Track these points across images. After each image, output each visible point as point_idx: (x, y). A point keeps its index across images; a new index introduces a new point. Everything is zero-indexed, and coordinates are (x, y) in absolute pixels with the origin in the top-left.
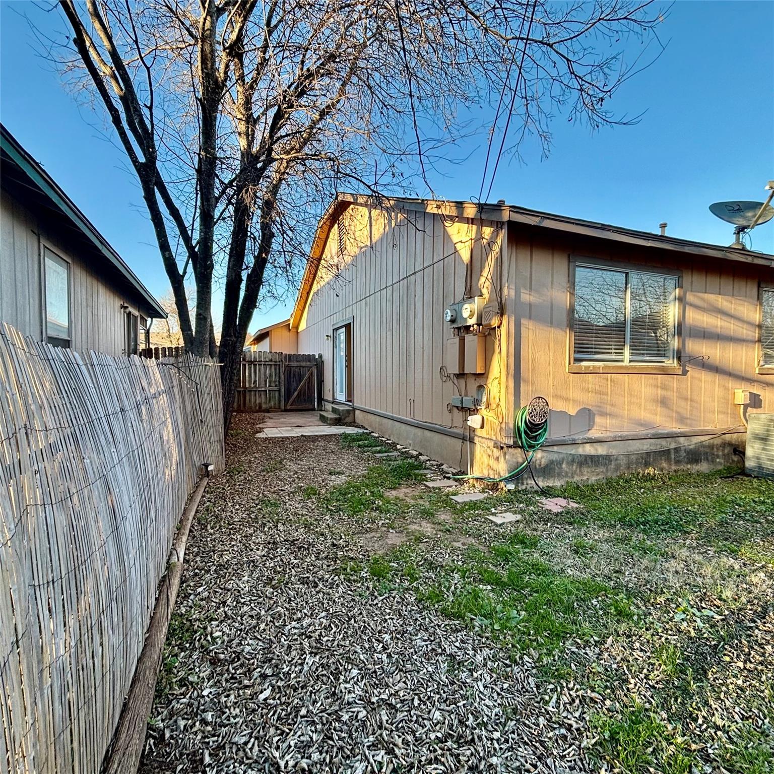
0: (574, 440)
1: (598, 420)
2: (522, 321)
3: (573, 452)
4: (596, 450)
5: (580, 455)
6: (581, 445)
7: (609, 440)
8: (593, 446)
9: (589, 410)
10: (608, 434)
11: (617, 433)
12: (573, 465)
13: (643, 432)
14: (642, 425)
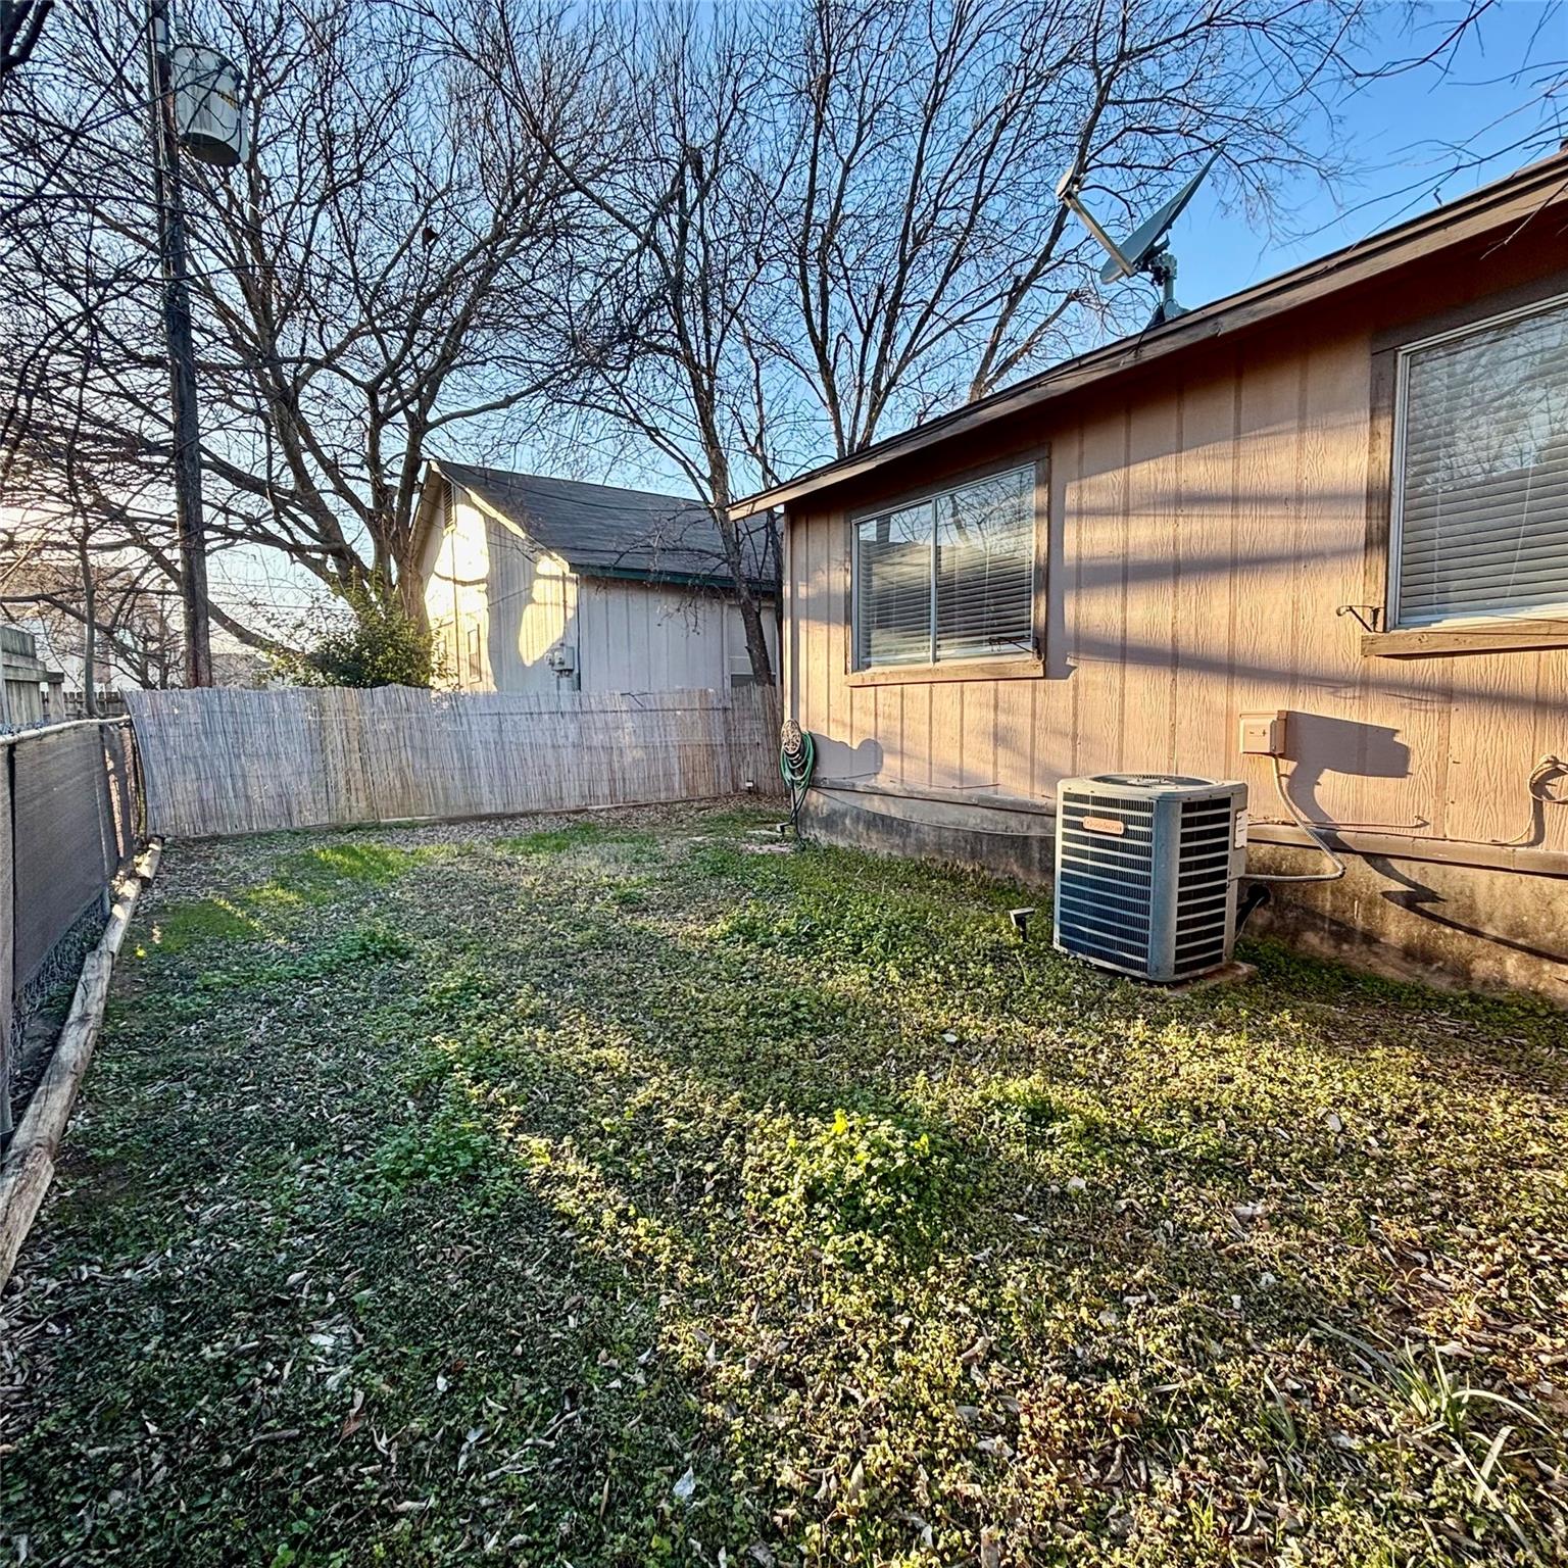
0: (854, 785)
1: (887, 760)
3: (856, 805)
4: (887, 808)
5: (868, 812)
6: (867, 796)
7: (901, 794)
8: (882, 801)
9: (875, 744)
11: (915, 786)
12: (858, 823)
13: (963, 791)
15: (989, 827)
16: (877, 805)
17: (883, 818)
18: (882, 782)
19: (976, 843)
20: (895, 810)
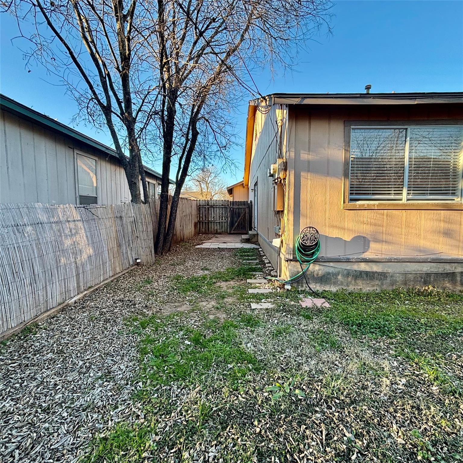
0: (349, 259)
1: (373, 245)
2: (302, 174)
3: (348, 268)
4: (372, 268)
5: (356, 271)
6: (357, 263)
7: (384, 261)
8: (368, 265)
9: (364, 237)
10: (383, 256)
11: (393, 256)
12: (348, 277)
13: (423, 257)
14: (420, 251)
15: (435, 270)
16: (363, 267)
17: (367, 273)
18: (368, 255)
19: (426, 278)
20: (375, 268)
